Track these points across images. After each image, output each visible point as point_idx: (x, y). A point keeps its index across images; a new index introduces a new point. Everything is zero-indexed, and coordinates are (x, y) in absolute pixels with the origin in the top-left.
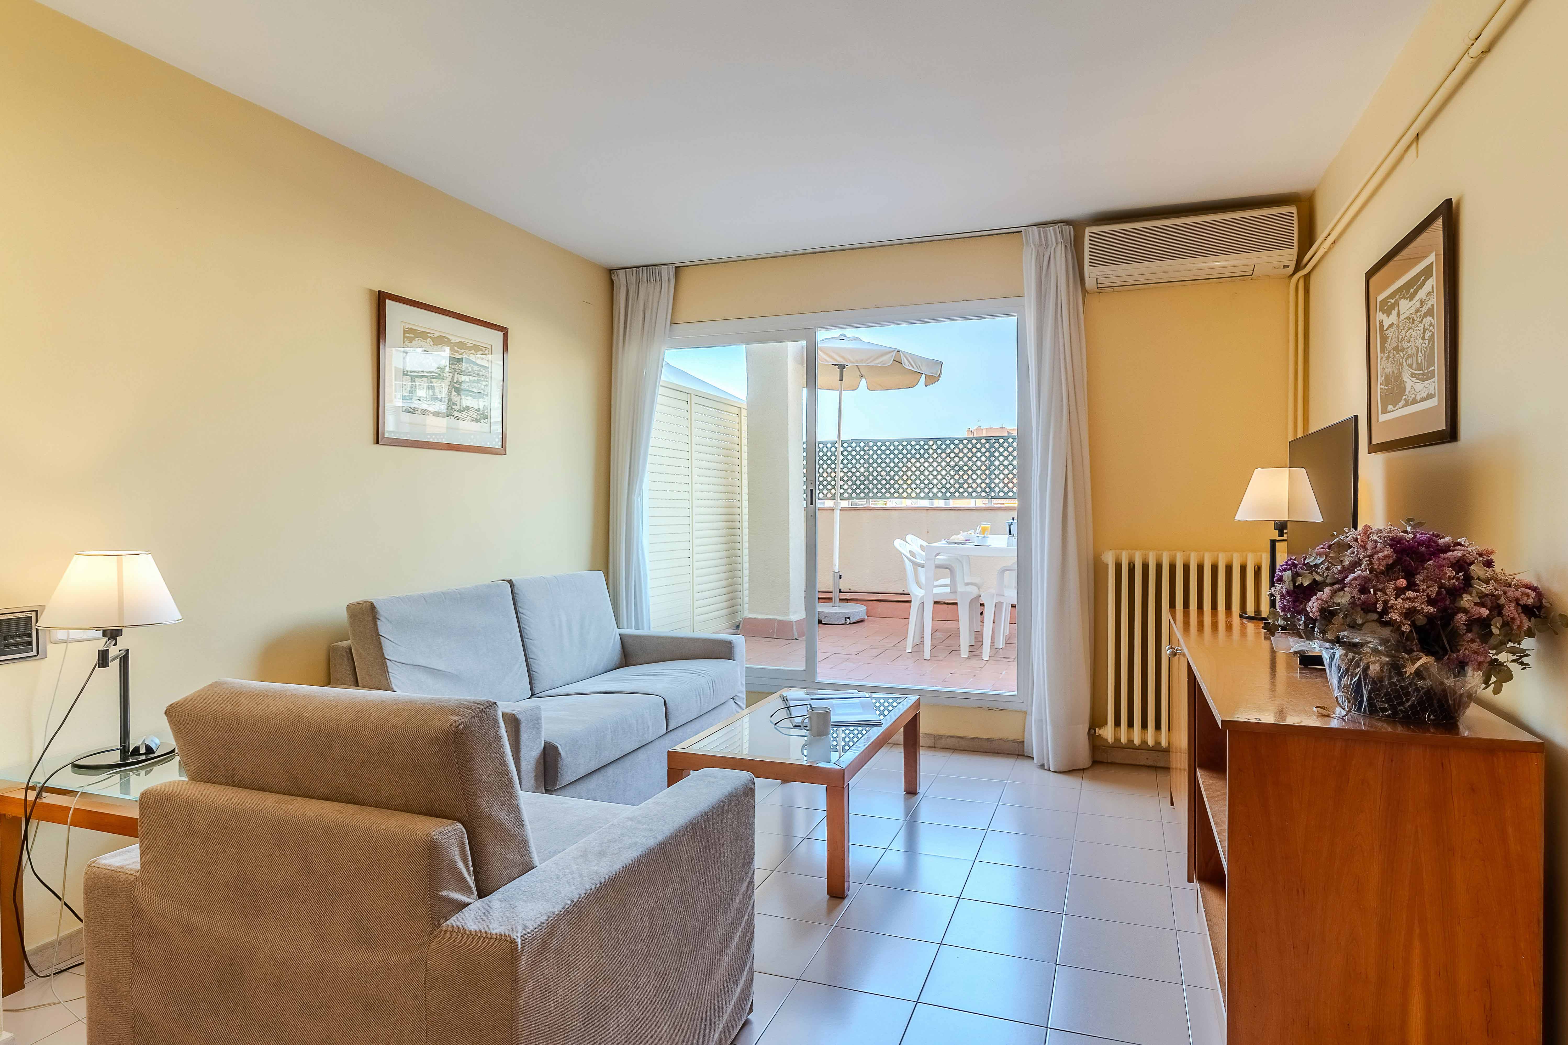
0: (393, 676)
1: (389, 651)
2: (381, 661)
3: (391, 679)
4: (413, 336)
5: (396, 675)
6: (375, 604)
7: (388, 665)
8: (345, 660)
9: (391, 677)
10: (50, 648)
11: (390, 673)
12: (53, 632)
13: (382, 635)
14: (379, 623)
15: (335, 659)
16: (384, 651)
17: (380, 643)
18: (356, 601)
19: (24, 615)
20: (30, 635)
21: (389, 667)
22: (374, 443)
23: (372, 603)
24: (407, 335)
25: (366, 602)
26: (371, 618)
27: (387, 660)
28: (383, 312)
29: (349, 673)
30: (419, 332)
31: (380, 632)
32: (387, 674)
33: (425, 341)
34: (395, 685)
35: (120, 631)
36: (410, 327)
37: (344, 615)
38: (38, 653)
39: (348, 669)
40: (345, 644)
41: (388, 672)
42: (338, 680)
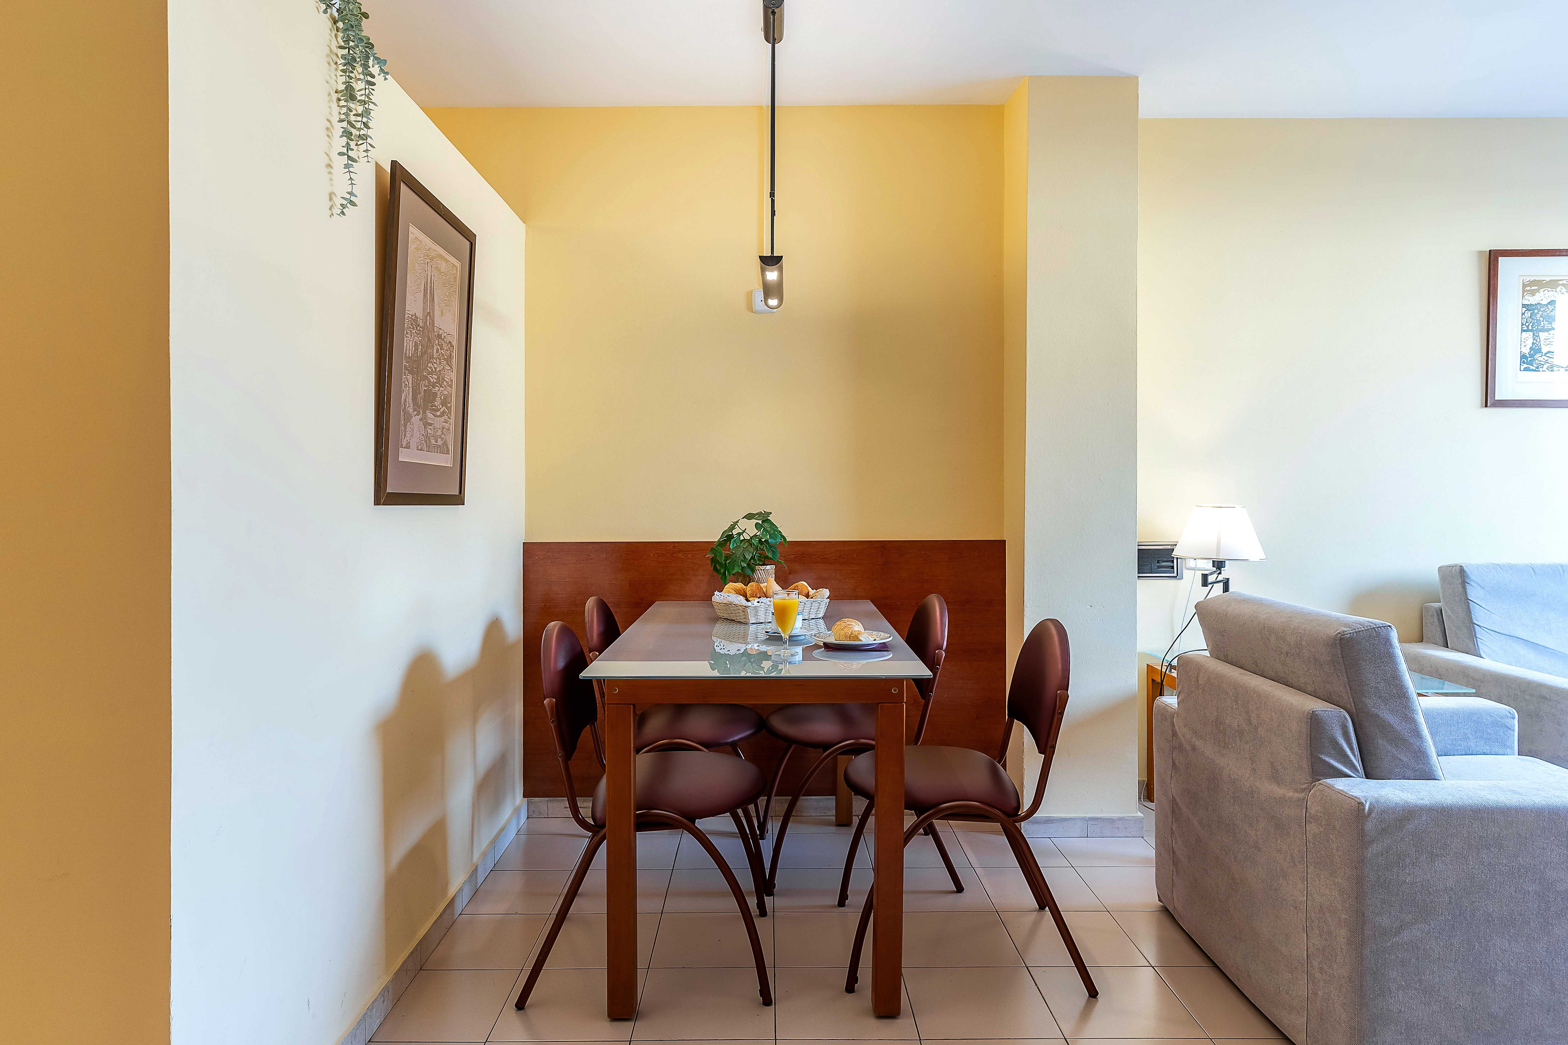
0: (1481, 642)
1: (1480, 616)
2: (1470, 626)
3: (1479, 645)
4: (1536, 288)
5: (1484, 640)
6: (1465, 568)
7: (1477, 630)
8: (1436, 620)
9: (1479, 644)
10: (1186, 572)
11: (1478, 639)
12: (1187, 560)
13: (1471, 599)
14: (1468, 586)
15: (1426, 618)
16: (1473, 616)
17: (1469, 607)
18: (1447, 564)
19: (1169, 547)
20: (1173, 562)
21: (1477, 632)
22: (1482, 407)
23: (1461, 567)
24: (1528, 288)
25: (1456, 566)
26: (1460, 581)
27: (1476, 626)
28: (1494, 270)
29: (1439, 635)
30: (1545, 282)
31: (1469, 596)
32: (1475, 639)
33: (1554, 290)
34: (1484, 652)
35: (1224, 562)
36: (1532, 279)
37: (1436, 576)
38: (1177, 575)
39: (1438, 629)
40: (1436, 605)
41: (1476, 637)
42: (1429, 639)
